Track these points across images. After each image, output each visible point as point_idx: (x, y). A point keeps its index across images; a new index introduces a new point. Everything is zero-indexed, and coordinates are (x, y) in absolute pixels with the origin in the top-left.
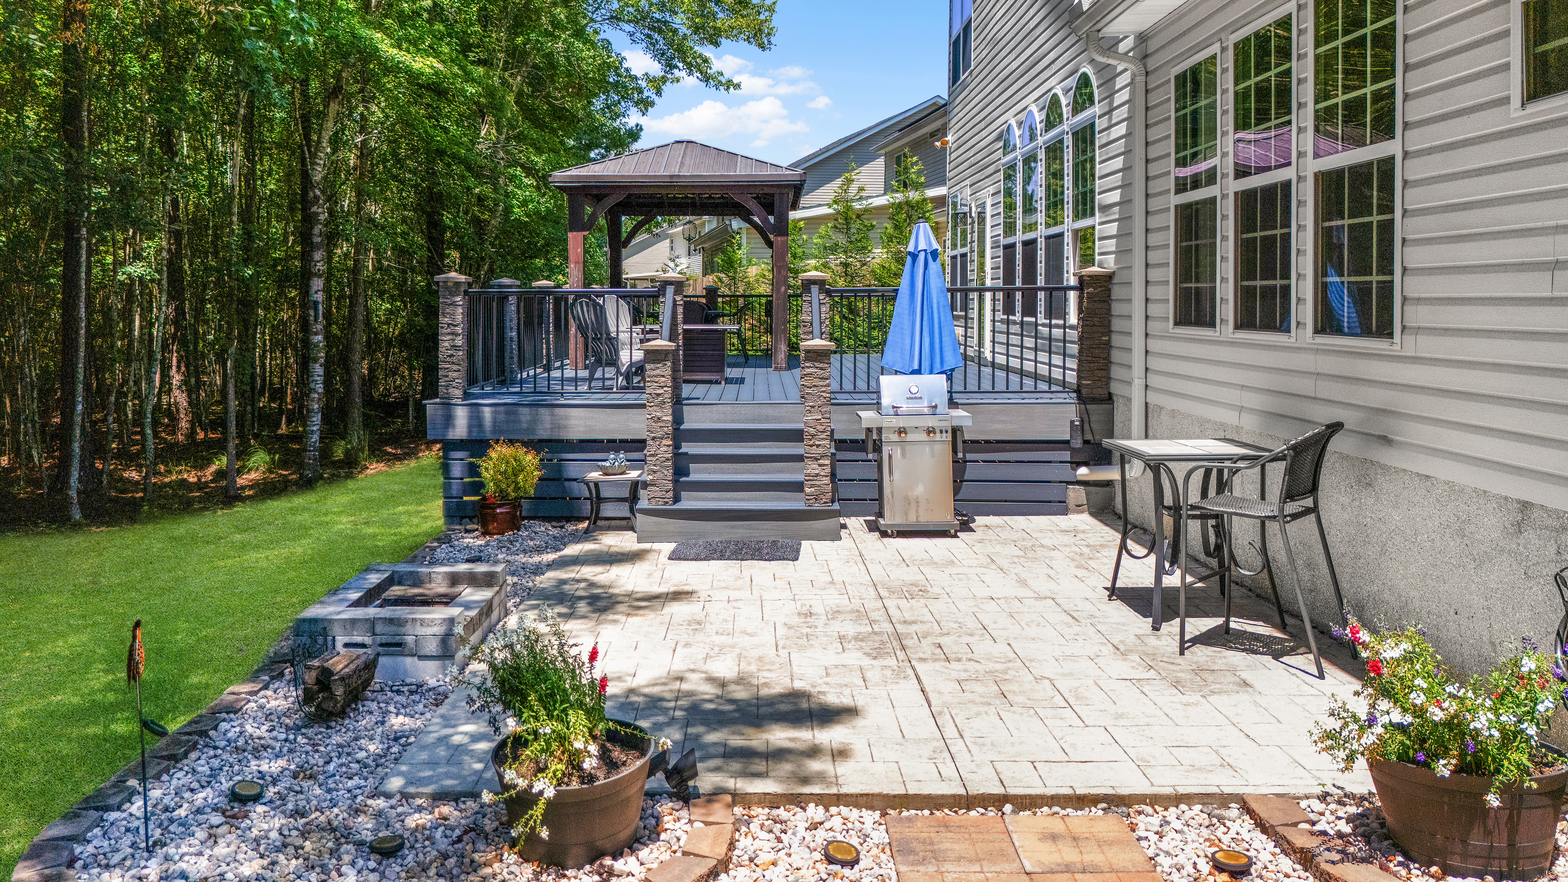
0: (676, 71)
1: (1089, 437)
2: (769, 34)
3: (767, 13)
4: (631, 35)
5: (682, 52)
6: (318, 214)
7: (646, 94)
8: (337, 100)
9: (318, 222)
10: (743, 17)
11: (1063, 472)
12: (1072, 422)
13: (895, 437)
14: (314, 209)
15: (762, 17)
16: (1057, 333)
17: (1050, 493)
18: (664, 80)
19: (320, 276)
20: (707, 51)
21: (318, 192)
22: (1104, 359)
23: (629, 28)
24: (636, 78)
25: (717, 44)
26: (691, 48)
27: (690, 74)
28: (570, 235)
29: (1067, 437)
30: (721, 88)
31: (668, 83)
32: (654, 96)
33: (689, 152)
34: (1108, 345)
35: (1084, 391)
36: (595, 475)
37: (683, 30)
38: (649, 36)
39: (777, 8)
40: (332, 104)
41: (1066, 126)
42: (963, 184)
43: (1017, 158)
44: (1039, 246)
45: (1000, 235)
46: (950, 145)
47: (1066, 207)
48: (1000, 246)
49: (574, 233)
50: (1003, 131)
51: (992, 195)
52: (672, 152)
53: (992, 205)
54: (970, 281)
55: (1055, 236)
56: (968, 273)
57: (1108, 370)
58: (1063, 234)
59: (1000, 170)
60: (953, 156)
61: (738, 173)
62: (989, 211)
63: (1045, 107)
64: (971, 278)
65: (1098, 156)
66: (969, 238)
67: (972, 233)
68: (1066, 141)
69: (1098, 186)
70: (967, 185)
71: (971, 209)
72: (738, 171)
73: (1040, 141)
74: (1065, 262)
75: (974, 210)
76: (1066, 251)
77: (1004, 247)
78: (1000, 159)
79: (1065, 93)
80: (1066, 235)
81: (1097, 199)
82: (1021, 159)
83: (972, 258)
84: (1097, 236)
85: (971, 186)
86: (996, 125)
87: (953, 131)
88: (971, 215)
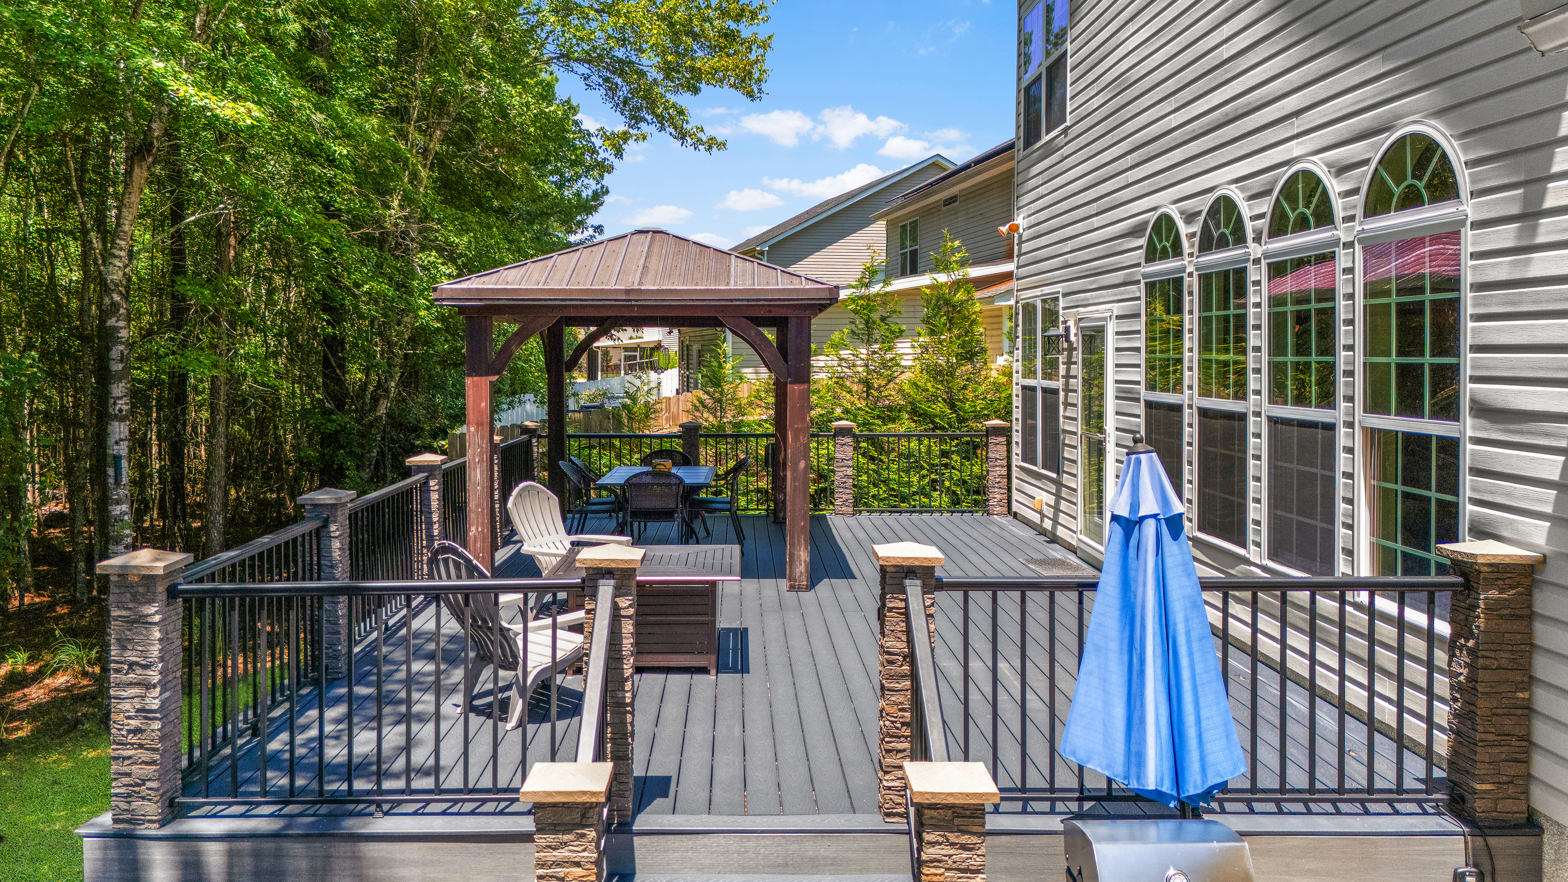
0: (643, 125)
2: (759, 80)
3: (760, 51)
4: (586, 78)
5: (651, 101)
6: (117, 329)
7: (602, 155)
8: (145, 165)
9: (117, 341)
10: (728, 55)
12: (1459, 876)
14: (112, 322)
15: (753, 57)
18: (626, 137)
19: (122, 419)
20: (684, 99)
21: (116, 297)
22: (1521, 738)
23: (583, 69)
24: (589, 135)
25: (696, 91)
26: (663, 96)
27: (662, 129)
28: (468, 381)
30: (701, 147)
31: (631, 142)
32: (612, 158)
33: (656, 249)
34: (1528, 710)
35: (1479, 805)
37: (654, 74)
38: (607, 80)
39: (774, 43)
40: (137, 170)
41: (1342, 233)
42: (1047, 290)
43: (1183, 269)
44: (1251, 429)
45: (1138, 383)
46: (1021, 231)
47: (1341, 381)
48: (1138, 400)
49: (475, 378)
50: (1146, 223)
51: (1118, 317)
52: (630, 249)
53: (1117, 333)
54: (1066, 432)
55: (1302, 424)
56: (1061, 419)
57: (1527, 762)
58: (1330, 427)
59: (1138, 282)
60: (1026, 247)
61: (732, 286)
62: (1111, 341)
63: (1267, 193)
64: (1067, 428)
65: (1470, 302)
66: (1062, 370)
67: (1069, 363)
68: (1343, 260)
69: (1469, 362)
70: (1058, 292)
71: (1067, 329)
72: (732, 282)
73: (1255, 250)
74: (1341, 481)
75: (1073, 331)
76: (1342, 462)
77: (1149, 405)
78: (1138, 265)
79: (1341, 170)
80: (1342, 431)
81: (1469, 389)
82: (1195, 274)
83: (1070, 401)
84: (1467, 461)
85: (1065, 295)
86: (1127, 211)
87: (1025, 212)
88: (1067, 338)
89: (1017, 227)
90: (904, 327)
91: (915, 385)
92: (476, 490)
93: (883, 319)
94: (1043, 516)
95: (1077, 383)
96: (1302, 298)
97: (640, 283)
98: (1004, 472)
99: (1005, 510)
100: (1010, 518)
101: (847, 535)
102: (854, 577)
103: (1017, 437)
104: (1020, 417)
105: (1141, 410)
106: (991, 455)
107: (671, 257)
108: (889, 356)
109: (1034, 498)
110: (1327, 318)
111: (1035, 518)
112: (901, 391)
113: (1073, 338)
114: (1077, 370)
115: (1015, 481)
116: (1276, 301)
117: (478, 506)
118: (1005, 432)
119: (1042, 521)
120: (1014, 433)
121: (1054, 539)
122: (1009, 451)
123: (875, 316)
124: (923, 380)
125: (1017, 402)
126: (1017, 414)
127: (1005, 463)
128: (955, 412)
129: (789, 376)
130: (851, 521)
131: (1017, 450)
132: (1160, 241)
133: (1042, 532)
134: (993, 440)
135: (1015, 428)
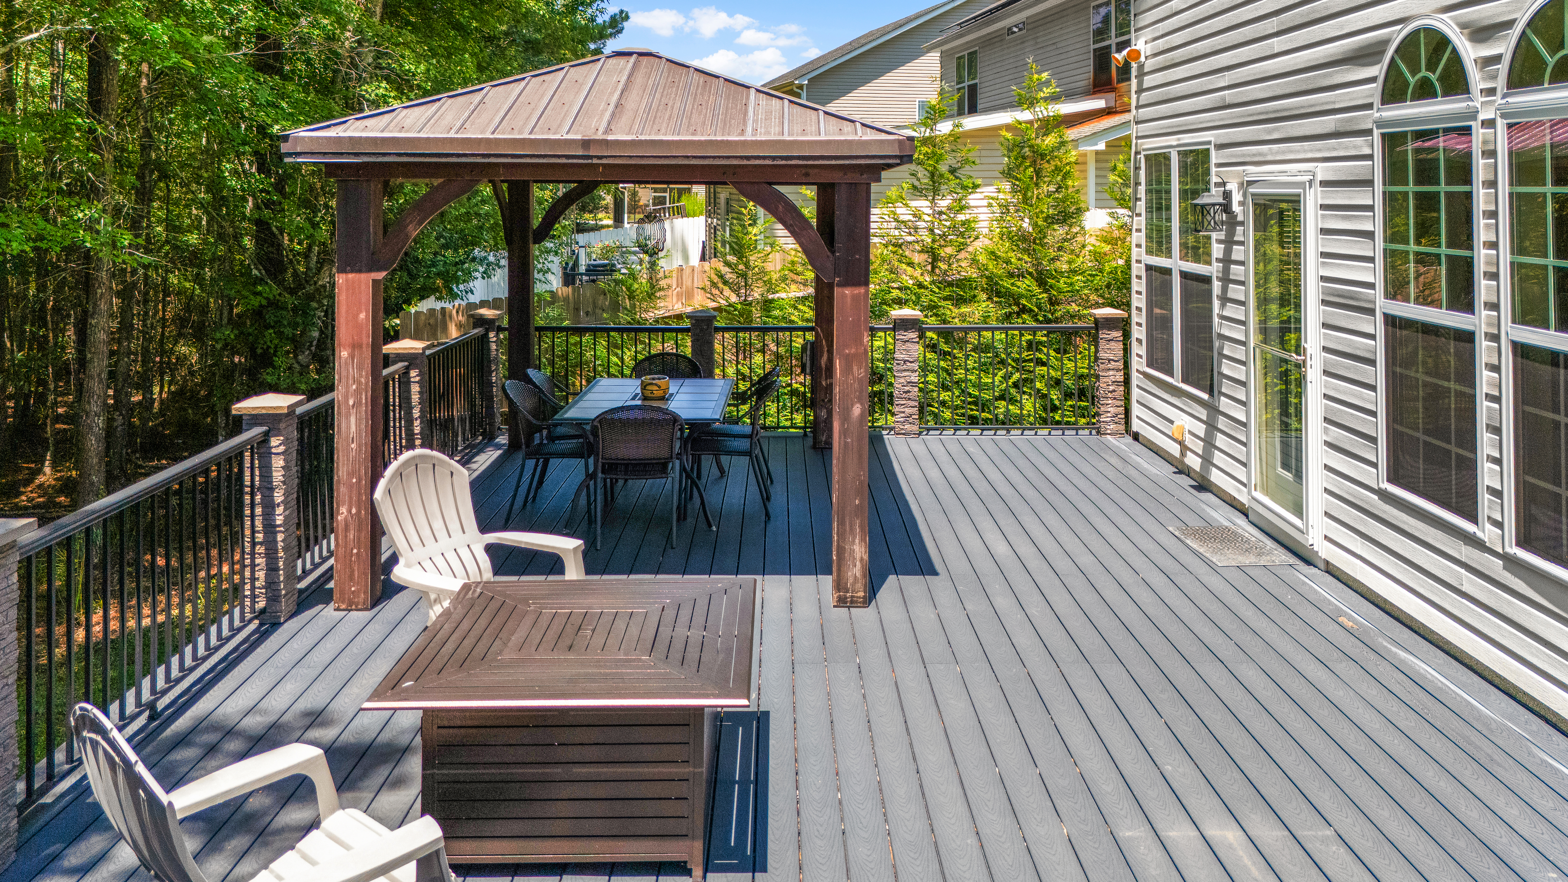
28: (340, 279)
33: (639, 78)
42: (1187, 138)
43: (1473, 115)
45: (1372, 286)
46: (1143, 59)
48: (1371, 312)
49: (351, 276)
50: (1386, 42)
51: (1324, 184)
52: (601, 79)
53: (1324, 207)
54: (1222, 337)
56: (1216, 320)
59: (1368, 132)
60: (1148, 81)
61: (748, 137)
62: (1311, 218)
64: (1226, 332)
66: (1217, 250)
67: (1229, 242)
70: (1209, 143)
71: (1227, 195)
72: (749, 130)
75: (1236, 198)
77: (1391, 321)
78: (1369, 106)
82: (1501, 124)
83: (1230, 295)
85: (1220, 147)
86: (1341, 27)
87: (1148, 34)
88: (1226, 208)
89: (1138, 53)
90: (979, 181)
91: (993, 255)
92: (348, 449)
93: (953, 171)
94: (1184, 448)
95: (1246, 274)
97: (608, 130)
98: (1120, 377)
99: (1122, 428)
100: (1129, 439)
101: (913, 472)
102: (935, 573)
103: (1139, 333)
104: (1143, 305)
105: (1377, 327)
106: (1101, 354)
107: (660, 90)
108: (961, 217)
109: (1172, 422)
111: (1174, 449)
112: (974, 261)
113: (1236, 208)
114: (1245, 253)
115: (1135, 393)
117: (351, 475)
118: (1124, 326)
119: (1183, 454)
120: (1134, 328)
121: (1203, 486)
122: (1127, 350)
123: (943, 168)
124: (1004, 248)
125: (1138, 286)
126: (1139, 301)
127: (1120, 365)
128: (1046, 291)
129: (837, 273)
130: (916, 444)
131: (1139, 350)
132: (1414, 71)
133: (1183, 470)
134: (1103, 334)
135: (1135, 319)
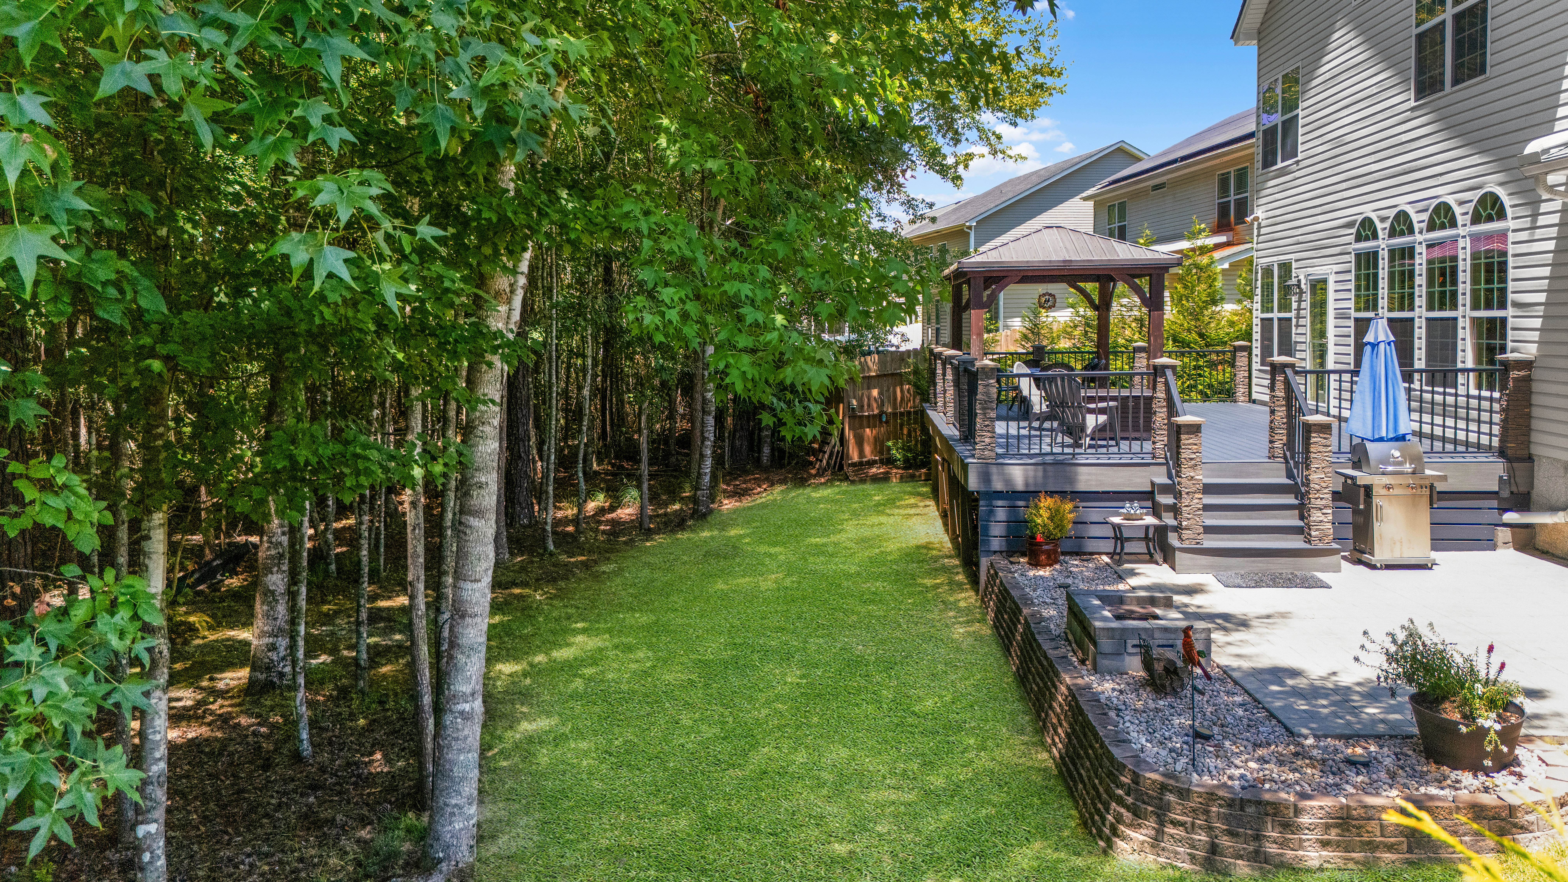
1: (1514, 489)
11: (1493, 516)
12: (1501, 477)
13: (1384, 492)
16: (1450, 400)
17: (1482, 532)
22: (1526, 427)
29: (1496, 488)
34: (1529, 416)
35: (1509, 452)
36: (1116, 520)
41: (1461, 231)
42: (1282, 257)
43: (1378, 247)
44: (1417, 325)
45: (1349, 308)
46: (1260, 220)
47: (1460, 297)
48: (1349, 318)
50: (1356, 220)
51: (1336, 273)
53: (1336, 282)
54: (1295, 342)
55: (1442, 319)
56: (1293, 336)
57: (1529, 435)
58: (1456, 319)
59: (1350, 253)
60: (1263, 231)
61: (1122, 257)
62: (1331, 286)
63: (1426, 210)
64: (1297, 340)
65: (1511, 262)
66: (1295, 305)
67: (1300, 301)
68: (1461, 243)
69: (1511, 286)
70: (1291, 259)
71: (1299, 281)
72: (1120, 255)
73: (1419, 237)
74: (1460, 342)
75: (1303, 281)
76: (1461, 333)
77: (1356, 320)
78: (1350, 244)
79: (1461, 203)
80: (1460, 320)
81: (1511, 297)
82: (1386, 249)
83: (1300, 323)
84: (1509, 326)
85: (1297, 261)
86: (1343, 213)
87: (1264, 208)
88: (1299, 286)
89: (1258, 217)
95: (1306, 313)
96: (1443, 260)
98: (1246, 374)
99: (1247, 398)
100: (1251, 404)
103: (1257, 351)
104: (1259, 338)
105: (1351, 323)
106: (1237, 364)
110: (1454, 271)
113: (1303, 286)
114: (1306, 305)
115: (1254, 380)
116: (1430, 262)
118: (1249, 349)
120: (1255, 349)
122: (1250, 361)
125: (1257, 330)
126: (1257, 336)
127: (1247, 368)
131: (1256, 359)
132: (1364, 231)
134: (1239, 354)
135: (1255, 345)
